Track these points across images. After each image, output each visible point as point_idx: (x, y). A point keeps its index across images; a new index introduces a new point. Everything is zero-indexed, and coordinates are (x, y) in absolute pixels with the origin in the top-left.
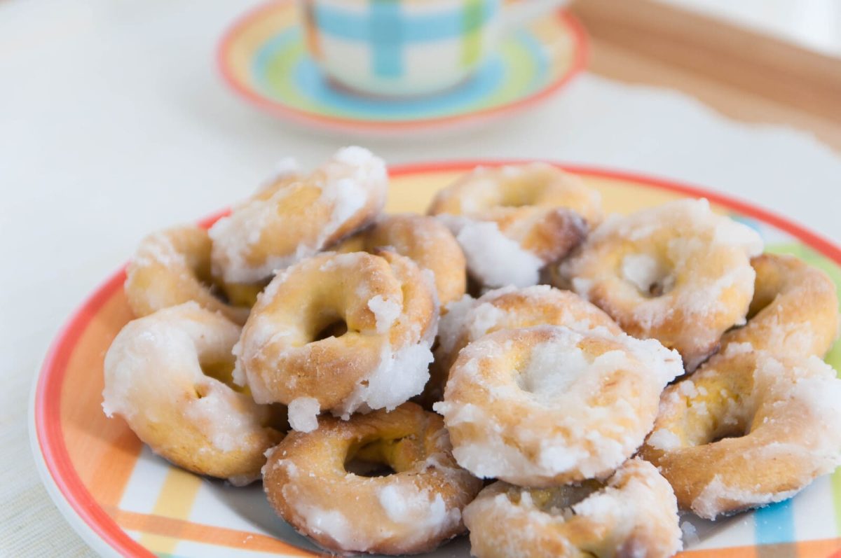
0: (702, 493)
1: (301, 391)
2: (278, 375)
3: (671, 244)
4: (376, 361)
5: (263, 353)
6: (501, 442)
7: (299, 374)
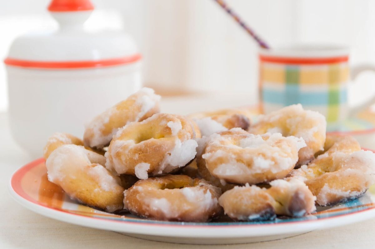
0: (320, 192)
1: (140, 160)
2: (129, 155)
3: (288, 121)
4: (173, 145)
5: (121, 149)
6: (235, 162)
7: (139, 152)
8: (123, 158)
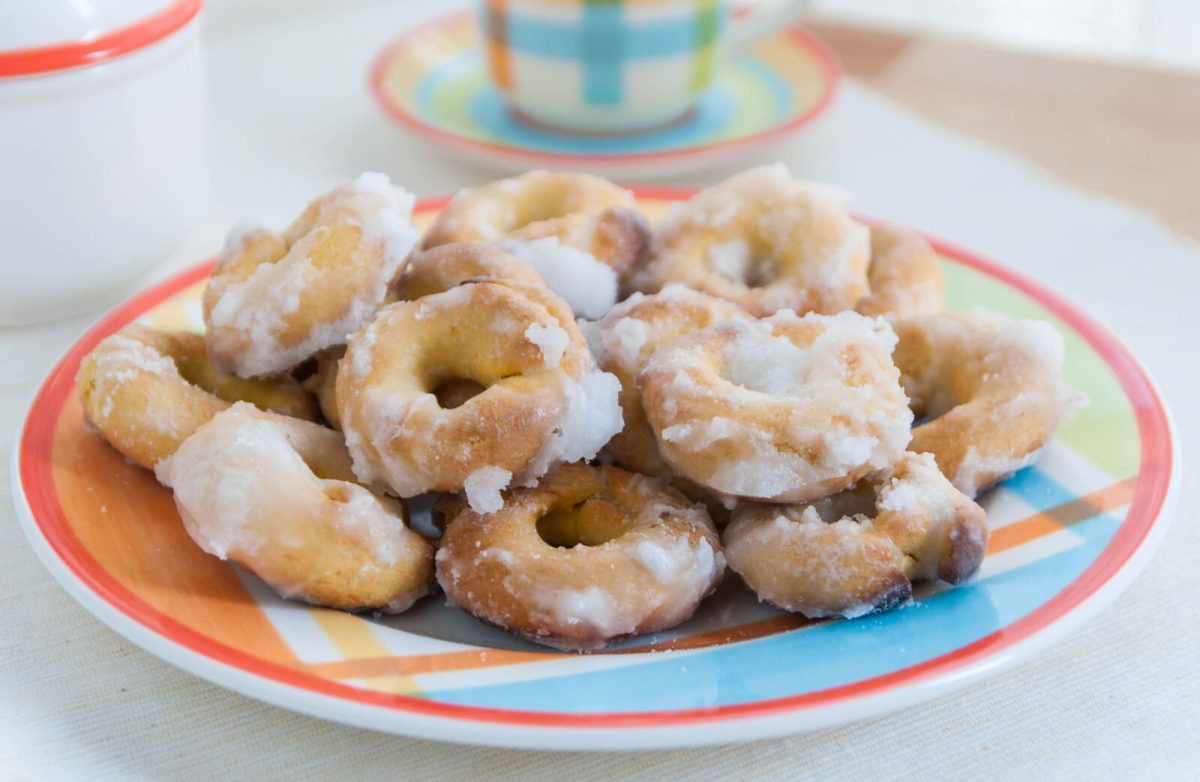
0: (959, 472)
1: (478, 461)
2: (440, 449)
3: (763, 221)
5: (407, 427)
6: (774, 451)
7: (472, 439)
8: (419, 457)
